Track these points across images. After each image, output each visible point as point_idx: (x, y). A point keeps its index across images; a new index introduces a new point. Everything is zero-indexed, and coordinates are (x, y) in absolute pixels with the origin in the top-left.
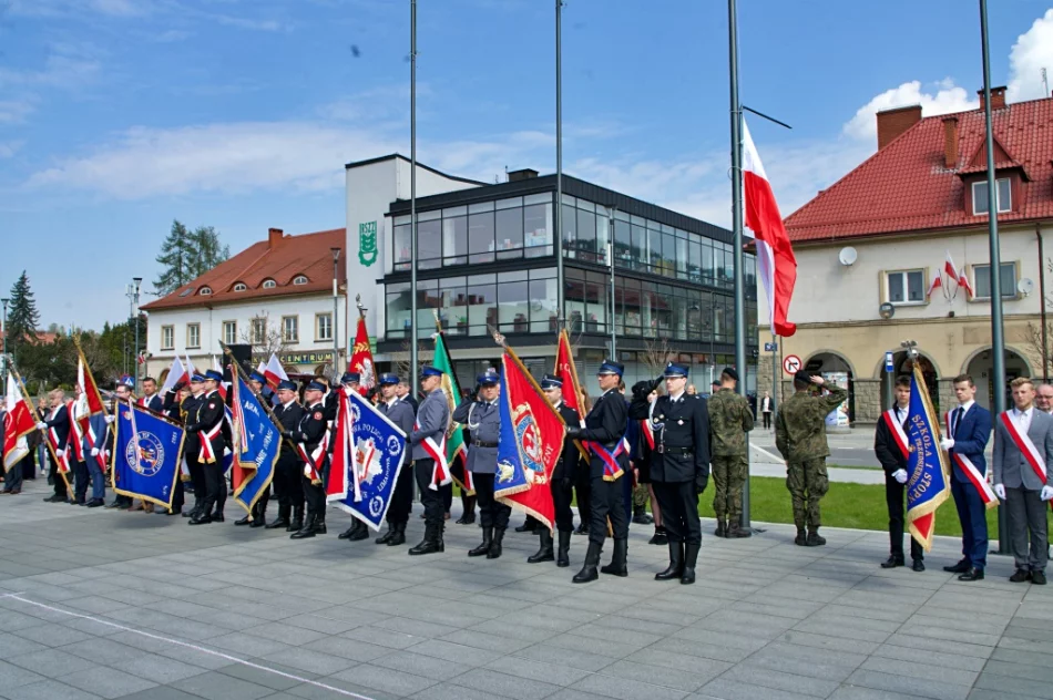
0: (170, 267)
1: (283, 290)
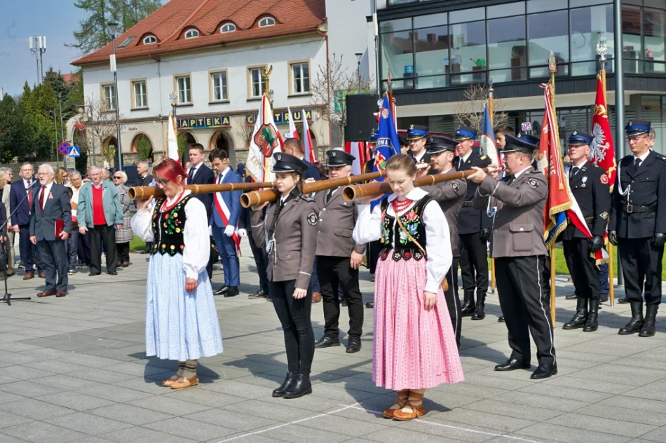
0: (90, 13)
1: (245, 35)
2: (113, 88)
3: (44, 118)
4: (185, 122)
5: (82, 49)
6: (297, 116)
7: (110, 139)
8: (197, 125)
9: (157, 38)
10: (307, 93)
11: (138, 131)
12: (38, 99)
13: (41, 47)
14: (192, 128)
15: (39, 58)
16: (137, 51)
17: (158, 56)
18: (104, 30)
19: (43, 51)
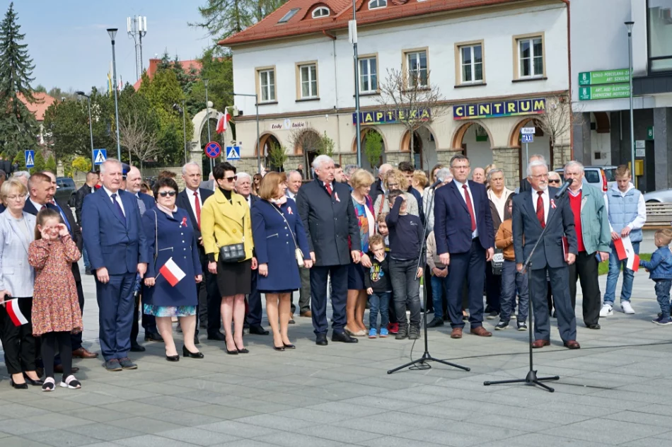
2: (272, 75)
3: (166, 113)
4: (369, 115)
5: (210, 28)
6: (525, 106)
7: (267, 137)
8: (385, 120)
9: (331, 10)
10: (539, 76)
11: (305, 127)
12: (159, 90)
13: (140, 30)
14: (379, 123)
15: (138, 42)
16: (305, 26)
17: (334, 33)
18: (236, 4)
19: (143, 34)
